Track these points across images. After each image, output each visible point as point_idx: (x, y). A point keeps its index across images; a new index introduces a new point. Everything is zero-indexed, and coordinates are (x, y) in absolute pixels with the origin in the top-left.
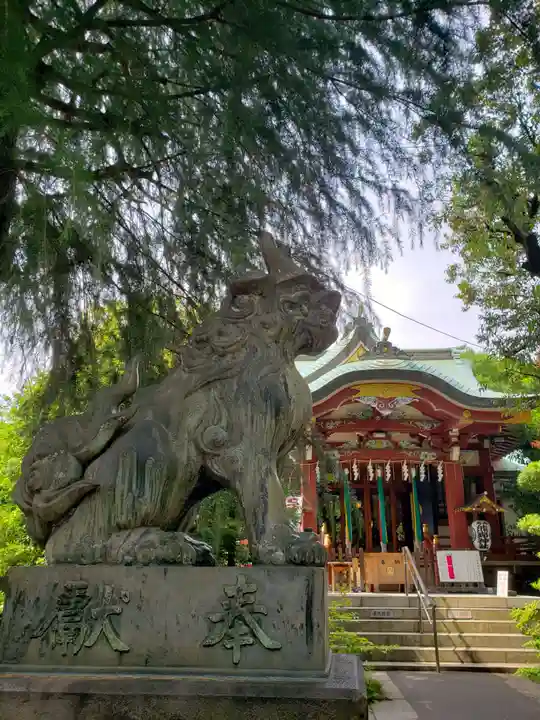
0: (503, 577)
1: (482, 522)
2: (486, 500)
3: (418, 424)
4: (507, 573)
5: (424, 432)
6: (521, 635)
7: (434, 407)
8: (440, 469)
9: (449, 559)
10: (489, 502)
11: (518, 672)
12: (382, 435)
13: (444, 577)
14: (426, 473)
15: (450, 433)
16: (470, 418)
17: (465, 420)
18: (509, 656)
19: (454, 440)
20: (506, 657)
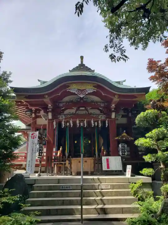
0: (129, 168)
1: (123, 144)
2: (124, 134)
3: (99, 103)
4: (131, 166)
5: (101, 107)
6: (132, 197)
7: (103, 93)
8: (107, 122)
9: (108, 160)
10: (126, 135)
11: (126, 220)
12: (83, 108)
13: (105, 168)
14: (101, 124)
15: (111, 107)
16: (118, 98)
17: (116, 99)
18: (124, 210)
19: (113, 109)
20: (122, 211)
